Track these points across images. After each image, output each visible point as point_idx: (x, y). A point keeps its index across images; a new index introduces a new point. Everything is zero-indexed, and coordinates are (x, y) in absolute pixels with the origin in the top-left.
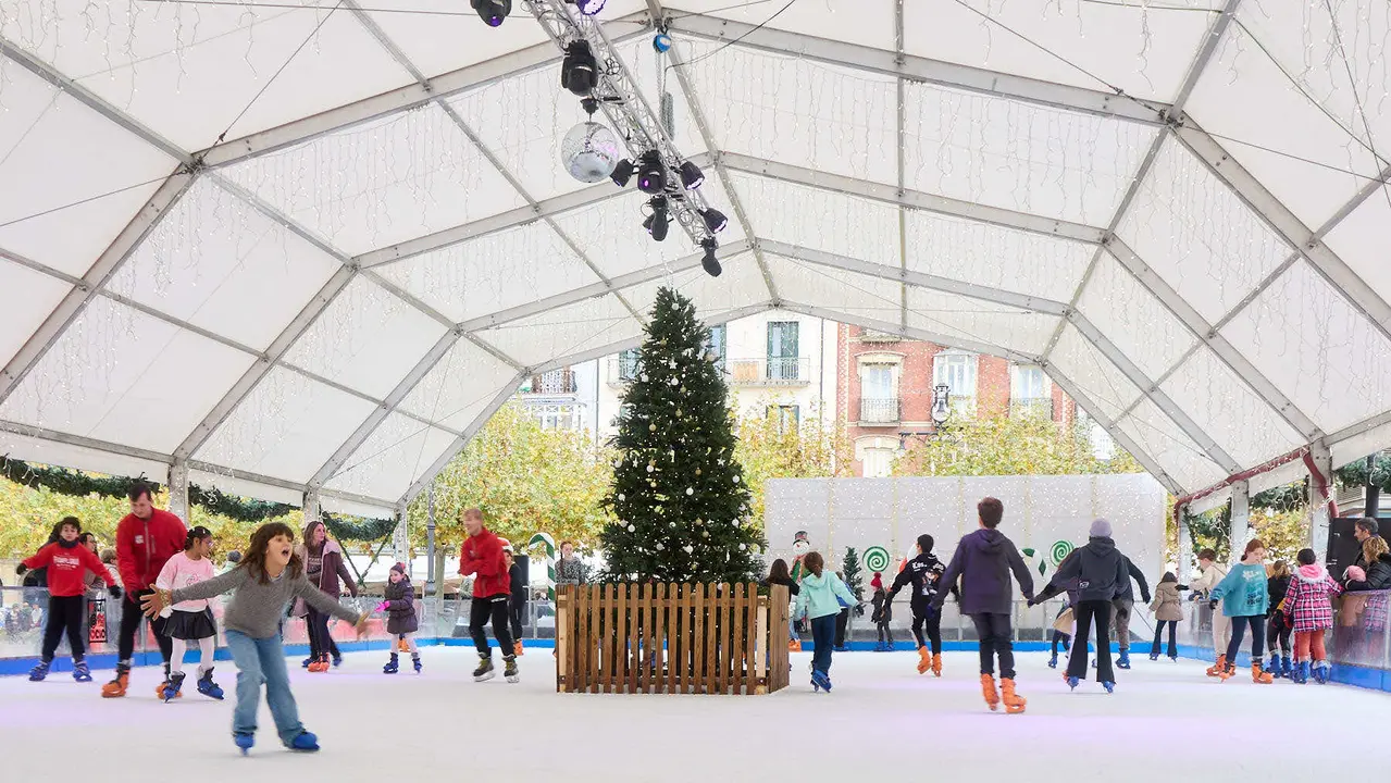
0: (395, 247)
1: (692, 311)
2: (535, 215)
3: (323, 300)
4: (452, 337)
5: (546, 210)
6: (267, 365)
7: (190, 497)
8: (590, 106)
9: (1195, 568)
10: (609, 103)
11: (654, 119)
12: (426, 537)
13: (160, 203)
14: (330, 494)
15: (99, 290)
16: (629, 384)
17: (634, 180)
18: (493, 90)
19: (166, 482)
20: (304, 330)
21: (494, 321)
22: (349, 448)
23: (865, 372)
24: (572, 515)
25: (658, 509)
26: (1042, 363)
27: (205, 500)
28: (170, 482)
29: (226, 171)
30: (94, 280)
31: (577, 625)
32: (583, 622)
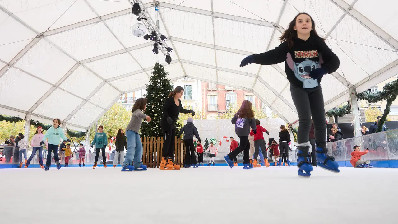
0: (90, 59)
1: (164, 68)
2: (126, 51)
3: (71, 71)
4: (104, 83)
5: (128, 50)
6: (55, 88)
7: (31, 123)
8: (139, 19)
9: (295, 146)
10: (144, 19)
11: (155, 25)
13: (31, 45)
14: (69, 124)
15: (13, 66)
16: (148, 86)
17: (150, 39)
18: (116, 19)
20: (65, 79)
21: (115, 79)
22: (75, 111)
23: (209, 97)
25: (155, 118)
26: (252, 91)
27: (35, 124)
28: (26, 119)
29: (48, 37)
30: (12, 63)
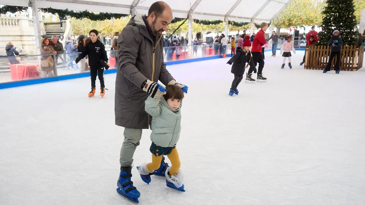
7: (229, 23)
12: (276, 25)
19: (224, 20)
24: (311, 19)
27: (231, 24)
31: (310, 54)
32: (312, 54)
